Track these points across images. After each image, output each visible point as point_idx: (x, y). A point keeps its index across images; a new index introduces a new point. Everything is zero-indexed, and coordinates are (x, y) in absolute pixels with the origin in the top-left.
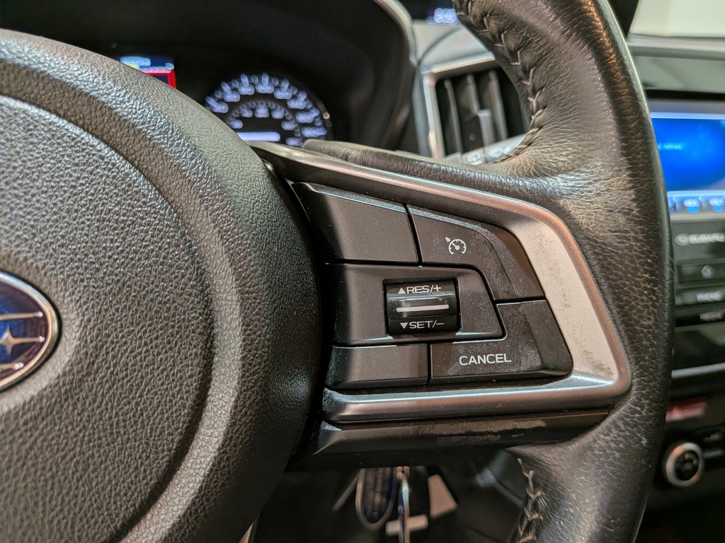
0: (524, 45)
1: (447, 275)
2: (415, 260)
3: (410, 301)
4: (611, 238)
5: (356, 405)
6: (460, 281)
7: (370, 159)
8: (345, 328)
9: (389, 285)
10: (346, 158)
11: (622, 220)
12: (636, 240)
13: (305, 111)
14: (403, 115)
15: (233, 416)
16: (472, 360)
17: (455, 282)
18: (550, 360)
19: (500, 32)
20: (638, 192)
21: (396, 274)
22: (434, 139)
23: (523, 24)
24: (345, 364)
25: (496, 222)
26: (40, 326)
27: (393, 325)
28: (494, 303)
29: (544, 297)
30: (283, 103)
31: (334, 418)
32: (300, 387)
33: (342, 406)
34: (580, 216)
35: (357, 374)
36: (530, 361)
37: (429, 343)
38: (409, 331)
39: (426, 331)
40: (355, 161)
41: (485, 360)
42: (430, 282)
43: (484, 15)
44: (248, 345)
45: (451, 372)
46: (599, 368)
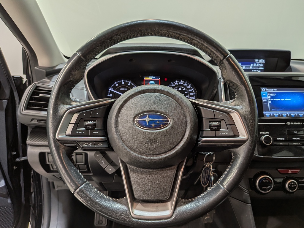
0: (234, 85)
1: (219, 121)
2: (214, 118)
3: (213, 124)
4: (246, 116)
5: (204, 139)
6: (221, 121)
7: (207, 102)
8: (203, 128)
9: (210, 122)
10: (204, 102)
11: (248, 113)
12: (250, 116)
13: (191, 89)
14: (216, 91)
15: (188, 136)
16: (223, 133)
17: (220, 122)
18: (235, 134)
19: (230, 83)
20: (250, 109)
21: (211, 120)
22: (223, 97)
23: (233, 82)
24: (202, 133)
25: (228, 113)
26: (168, 121)
27: (210, 127)
28: (227, 125)
29: (235, 125)
30: (185, 87)
31: (201, 141)
32: (196, 137)
33: (202, 139)
34: (241, 112)
35: (204, 135)
36: (232, 134)
37: (216, 131)
38: (213, 129)
39: (215, 129)
40: (205, 103)
41: (225, 133)
42: (216, 121)
43: (227, 81)
44: (191, 126)
45: (219, 135)
46: (244, 136)
